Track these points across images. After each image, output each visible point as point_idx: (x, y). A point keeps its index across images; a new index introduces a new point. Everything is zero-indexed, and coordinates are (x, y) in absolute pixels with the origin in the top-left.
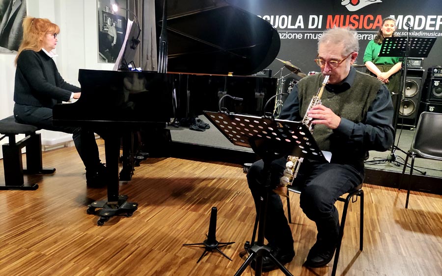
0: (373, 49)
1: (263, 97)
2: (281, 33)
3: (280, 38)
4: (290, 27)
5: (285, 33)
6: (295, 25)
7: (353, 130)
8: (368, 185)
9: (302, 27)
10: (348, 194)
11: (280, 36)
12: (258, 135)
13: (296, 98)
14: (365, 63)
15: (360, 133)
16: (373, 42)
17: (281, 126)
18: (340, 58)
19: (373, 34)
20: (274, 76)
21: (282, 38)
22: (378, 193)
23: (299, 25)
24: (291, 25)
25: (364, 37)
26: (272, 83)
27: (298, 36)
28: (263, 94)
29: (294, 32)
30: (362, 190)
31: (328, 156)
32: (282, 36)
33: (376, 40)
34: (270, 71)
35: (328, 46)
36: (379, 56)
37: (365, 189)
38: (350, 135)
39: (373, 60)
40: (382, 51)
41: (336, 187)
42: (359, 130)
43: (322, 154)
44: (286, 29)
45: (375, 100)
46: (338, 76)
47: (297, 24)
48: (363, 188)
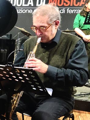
0: (80, 20)
1: (7, 52)
2: (18, 9)
3: (18, 12)
4: (24, 5)
5: (21, 9)
6: (27, 4)
7: (57, 73)
8: (77, 111)
9: (32, 5)
10: (64, 117)
11: (18, 11)
12: (3, 78)
13: (23, 54)
14: (74, 29)
15: (63, 75)
16: (79, 15)
17: (19, 72)
18: (46, 25)
19: (80, 9)
20: (13, 38)
21: (19, 12)
22: (84, 116)
23: (30, 3)
24: (25, 4)
25: (74, 11)
26: (12, 43)
27: (30, 11)
28: (6, 50)
29: (27, 9)
30: (73, 114)
31: (50, 92)
32: (19, 11)
33: (81, 14)
34: (11, 35)
35: (37, 18)
36: (84, 24)
37: (75, 113)
38: (55, 77)
39: (80, 27)
40: (86, 21)
41: (56, 113)
42: (61, 73)
43: (46, 90)
44: (22, 6)
45: (74, 51)
46: (47, 38)
47: (29, 3)
48: (74, 113)
